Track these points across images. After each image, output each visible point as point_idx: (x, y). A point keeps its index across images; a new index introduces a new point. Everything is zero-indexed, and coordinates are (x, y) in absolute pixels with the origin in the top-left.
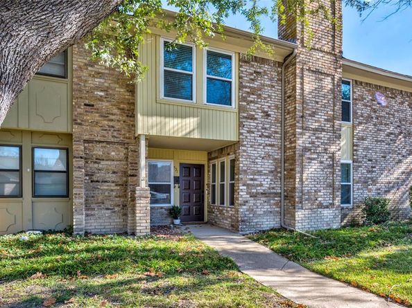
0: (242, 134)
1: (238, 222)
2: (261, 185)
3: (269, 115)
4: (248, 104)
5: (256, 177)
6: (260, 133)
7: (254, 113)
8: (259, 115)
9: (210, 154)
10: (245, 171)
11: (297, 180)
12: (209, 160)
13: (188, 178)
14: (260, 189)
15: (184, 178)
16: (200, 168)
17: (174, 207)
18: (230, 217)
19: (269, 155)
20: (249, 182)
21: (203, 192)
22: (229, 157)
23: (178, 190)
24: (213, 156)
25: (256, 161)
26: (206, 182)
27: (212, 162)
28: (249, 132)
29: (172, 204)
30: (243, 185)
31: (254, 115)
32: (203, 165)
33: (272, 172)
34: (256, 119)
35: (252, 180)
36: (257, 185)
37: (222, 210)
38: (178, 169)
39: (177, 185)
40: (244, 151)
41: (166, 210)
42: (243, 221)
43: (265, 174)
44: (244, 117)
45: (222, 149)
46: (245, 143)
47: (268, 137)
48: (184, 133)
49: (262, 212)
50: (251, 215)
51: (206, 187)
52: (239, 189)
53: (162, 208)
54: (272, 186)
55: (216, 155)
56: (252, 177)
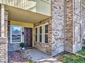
0: (53, 13)
1: (51, 51)
2: (59, 35)
3: (61, 8)
4: (54, 2)
5: (57, 32)
6: (58, 14)
7: (56, 6)
8: (58, 7)
9: (34, 24)
10: (54, 29)
11: (73, 33)
12: (34, 26)
13: (27, 33)
14: (58, 37)
15: (26, 33)
16: (31, 29)
17: (22, 43)
18: (46, 48)
19: (61, 24)
20: (55, 34)
21: (32, 37)
22: (44, 24)
23: (23, 37)
24: (36, 25)
25: (57, 25)
26: (33, 34)
27: (36, 27)
28: (55, 13)
29: (21, 42)
30: (53, 35)
31: (56, 7)
32: (32, 28)
33: (62, 30)
34: (57, 8)
35: (56, 33)
36: (58, 35)
37: (41, 45)
38: (24, 29)
39: (23, 35)
40: (53, 21)
41: (19, 44)
42: (53, 50)
43: (60, 31)
44: (53, 7)
45: (41, 22)
46: (54, 17)
47: (61, 16)
48: (28, 8)
49: (59, 46)
50: (56, 48)
51: (33, 36)
52: (51, 37)
53: (17, 44)
54: (62, 35)
55: (38, 24)
56: (56, 32)
